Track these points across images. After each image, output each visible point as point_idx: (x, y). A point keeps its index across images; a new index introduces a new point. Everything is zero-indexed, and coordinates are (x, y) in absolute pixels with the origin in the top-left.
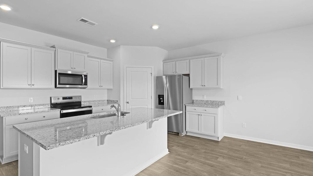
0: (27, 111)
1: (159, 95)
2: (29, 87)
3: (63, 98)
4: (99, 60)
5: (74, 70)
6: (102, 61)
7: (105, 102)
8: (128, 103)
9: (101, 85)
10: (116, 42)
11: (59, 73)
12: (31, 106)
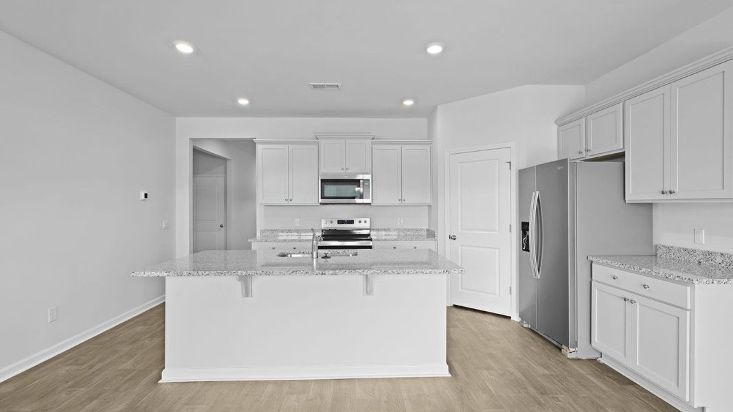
0: (293, 238)
1: (523, 223)
2: (286, 203)
3: (338, 221)
4: (398, 147)
5: (347, 171)
6: (405, 147)
7: (420, 233)
8: (453, 238)
9: (403, 198)
10: (415, 103)
11: (321, 180)
12: (297, 231)
